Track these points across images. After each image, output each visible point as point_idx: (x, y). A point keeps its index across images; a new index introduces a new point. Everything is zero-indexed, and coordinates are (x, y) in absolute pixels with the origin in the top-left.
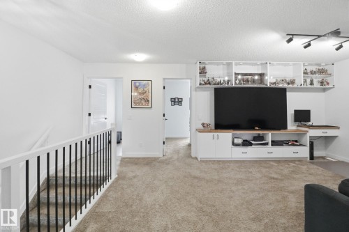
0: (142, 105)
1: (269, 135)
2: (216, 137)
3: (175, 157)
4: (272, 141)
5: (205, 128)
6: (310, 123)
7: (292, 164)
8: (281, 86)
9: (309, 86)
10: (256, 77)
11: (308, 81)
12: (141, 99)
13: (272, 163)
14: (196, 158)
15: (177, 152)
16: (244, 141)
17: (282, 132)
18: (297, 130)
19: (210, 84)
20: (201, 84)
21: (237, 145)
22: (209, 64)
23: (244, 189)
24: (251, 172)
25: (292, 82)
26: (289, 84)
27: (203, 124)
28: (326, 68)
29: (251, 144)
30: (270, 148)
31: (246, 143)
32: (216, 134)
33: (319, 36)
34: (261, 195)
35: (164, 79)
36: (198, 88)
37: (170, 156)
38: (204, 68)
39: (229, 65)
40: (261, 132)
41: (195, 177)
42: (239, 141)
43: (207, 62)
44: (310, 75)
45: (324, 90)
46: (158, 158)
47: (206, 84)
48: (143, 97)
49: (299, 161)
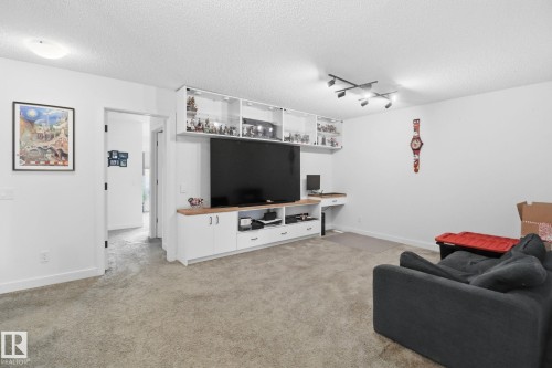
0: (47, 163)
1: (283, 210)
2: (214, 220)
3: (134, 268)
4: (287, 218)
5: (194, 206)
6: (320, 191)
7: (309, 245)
8: (295, 142)
9: (320, 145)
10: (260, 128)
11: (320, 139)
12: (44, 150)
13: (288, 247)
14: (177, 263)
15: (134, 257)
16: (253, 221)
17: (296, 204)
18: (309, 201)
19: (203, 130)
20: (189, 129)
21: (246, 229)
22: (203, 95)
23: (277, 293)
24: (272, 266)
25: (306, 139)
26: (303, 141)
27: (191, 200)
28: (335, 125)
29: (262, 226)
30: (283, 227)
31: (257, 225)
32: (214, 216)
33: (356, 86)
34: (302, 295)
35: (106, 110)
36: (182, 135)
37: (120, 270)
38: (193, 101)
39: (232, 103)
40: (272, 207)
41: (198, 297)
42: (246, 222)
43: (199, 92)
44: (322, 132)
45: (332, 151)
46: (95, 279)
47: (197, 129)
48: (49, 144)
49: (313, 239)
